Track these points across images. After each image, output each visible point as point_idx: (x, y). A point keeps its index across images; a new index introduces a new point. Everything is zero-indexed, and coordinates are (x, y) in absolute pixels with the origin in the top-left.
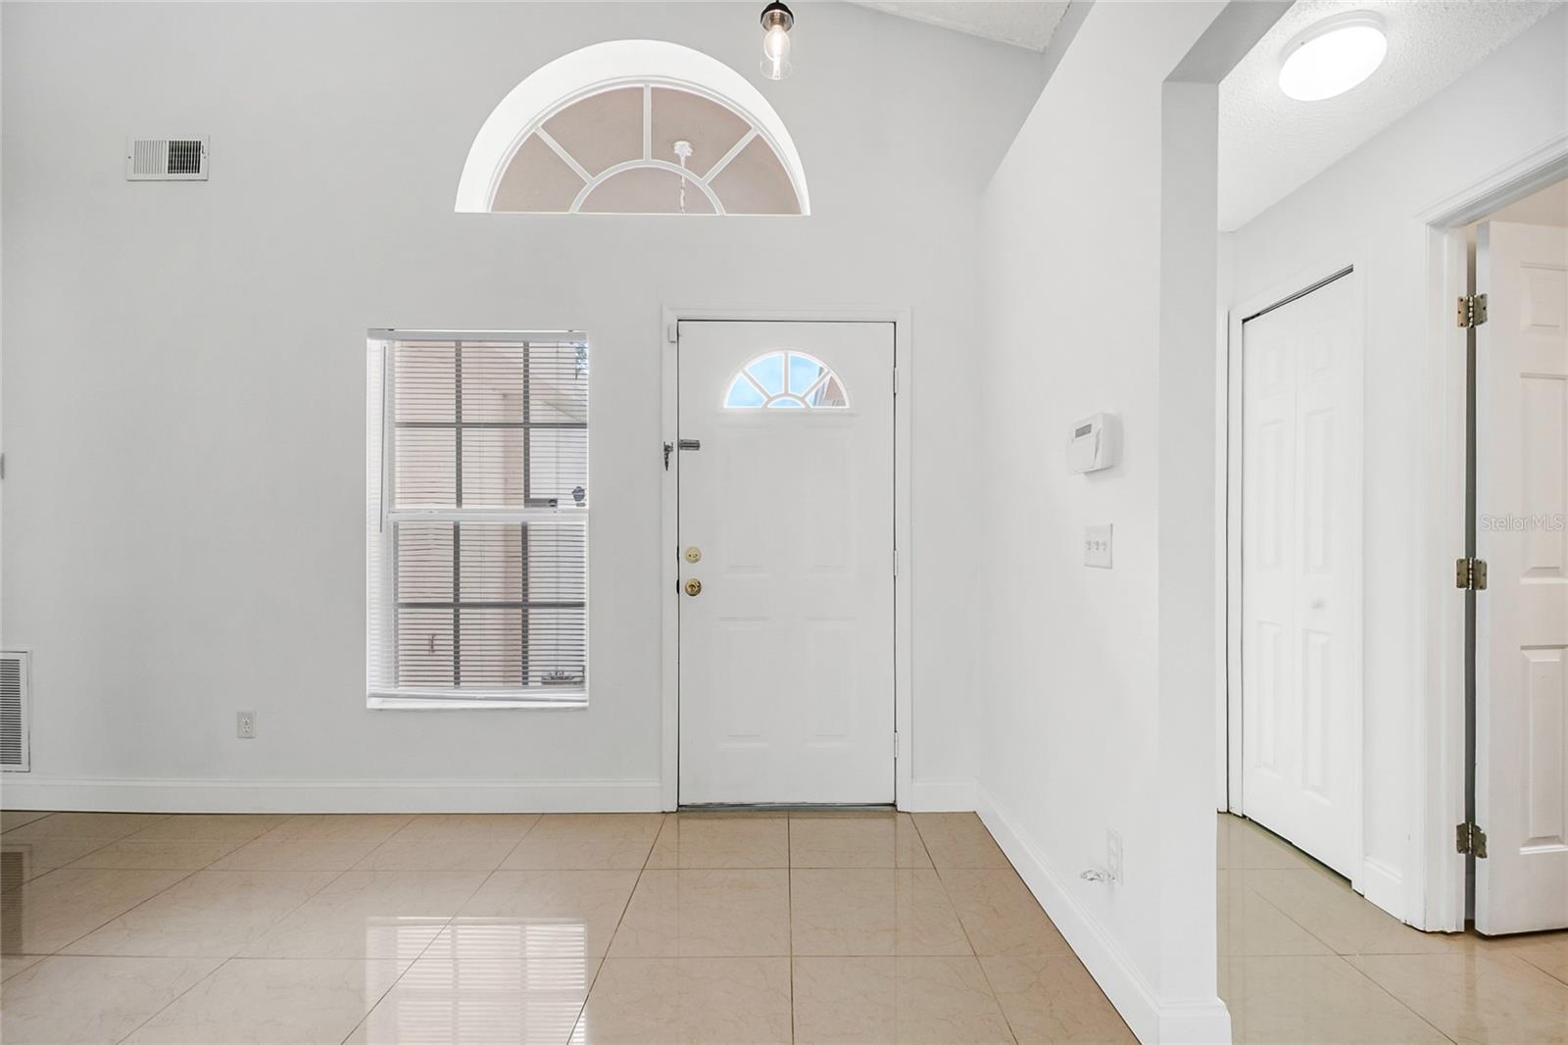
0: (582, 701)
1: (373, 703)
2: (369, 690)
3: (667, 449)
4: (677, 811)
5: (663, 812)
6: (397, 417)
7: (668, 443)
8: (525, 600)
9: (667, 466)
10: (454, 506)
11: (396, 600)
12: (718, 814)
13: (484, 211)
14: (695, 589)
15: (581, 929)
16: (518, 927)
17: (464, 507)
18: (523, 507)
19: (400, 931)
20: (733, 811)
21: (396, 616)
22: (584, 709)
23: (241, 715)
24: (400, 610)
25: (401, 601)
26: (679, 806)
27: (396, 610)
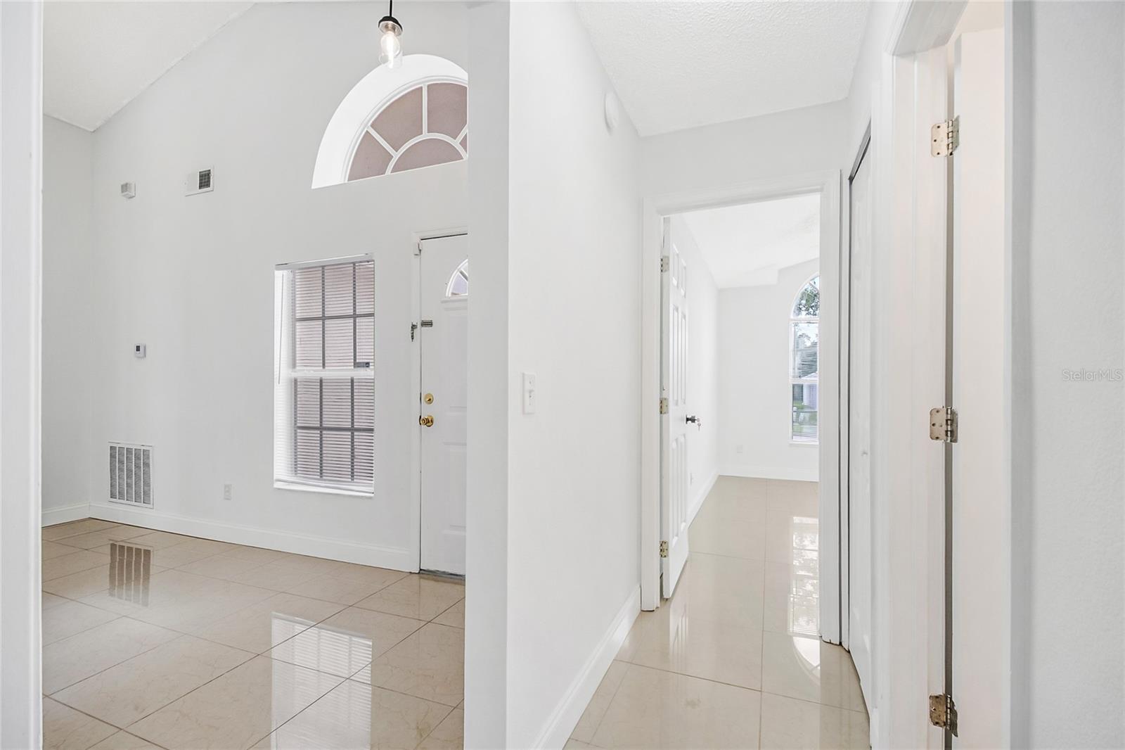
0: (370, 493)
1: (277, 485)
2: (275, 477)
3: (414, 327)
4: (419, 573)
5: (411, 573)
6: (297, 315)
7: (414, 324)
8: (353, 427)
9: (413, 339)
10: (321, 368)
11: (295, 424)
12: (439, 578)
13: (342, 182)
14: (428, 422)
15: (371, 644)
16: (348, 637)
17: (326, 368)
18: (353, 367)
19: (296, 627)
20: (451, 578)
21: (296, 434)
22: (370, 498)
23: (226, 486)
24: (299, 431)
25: (299, 425)
26: (421, 570)
27: (295, 431)
